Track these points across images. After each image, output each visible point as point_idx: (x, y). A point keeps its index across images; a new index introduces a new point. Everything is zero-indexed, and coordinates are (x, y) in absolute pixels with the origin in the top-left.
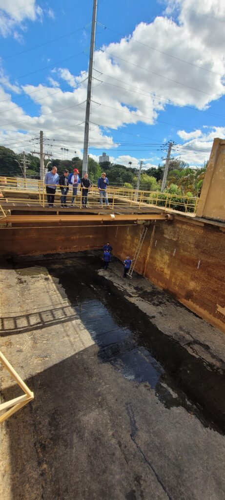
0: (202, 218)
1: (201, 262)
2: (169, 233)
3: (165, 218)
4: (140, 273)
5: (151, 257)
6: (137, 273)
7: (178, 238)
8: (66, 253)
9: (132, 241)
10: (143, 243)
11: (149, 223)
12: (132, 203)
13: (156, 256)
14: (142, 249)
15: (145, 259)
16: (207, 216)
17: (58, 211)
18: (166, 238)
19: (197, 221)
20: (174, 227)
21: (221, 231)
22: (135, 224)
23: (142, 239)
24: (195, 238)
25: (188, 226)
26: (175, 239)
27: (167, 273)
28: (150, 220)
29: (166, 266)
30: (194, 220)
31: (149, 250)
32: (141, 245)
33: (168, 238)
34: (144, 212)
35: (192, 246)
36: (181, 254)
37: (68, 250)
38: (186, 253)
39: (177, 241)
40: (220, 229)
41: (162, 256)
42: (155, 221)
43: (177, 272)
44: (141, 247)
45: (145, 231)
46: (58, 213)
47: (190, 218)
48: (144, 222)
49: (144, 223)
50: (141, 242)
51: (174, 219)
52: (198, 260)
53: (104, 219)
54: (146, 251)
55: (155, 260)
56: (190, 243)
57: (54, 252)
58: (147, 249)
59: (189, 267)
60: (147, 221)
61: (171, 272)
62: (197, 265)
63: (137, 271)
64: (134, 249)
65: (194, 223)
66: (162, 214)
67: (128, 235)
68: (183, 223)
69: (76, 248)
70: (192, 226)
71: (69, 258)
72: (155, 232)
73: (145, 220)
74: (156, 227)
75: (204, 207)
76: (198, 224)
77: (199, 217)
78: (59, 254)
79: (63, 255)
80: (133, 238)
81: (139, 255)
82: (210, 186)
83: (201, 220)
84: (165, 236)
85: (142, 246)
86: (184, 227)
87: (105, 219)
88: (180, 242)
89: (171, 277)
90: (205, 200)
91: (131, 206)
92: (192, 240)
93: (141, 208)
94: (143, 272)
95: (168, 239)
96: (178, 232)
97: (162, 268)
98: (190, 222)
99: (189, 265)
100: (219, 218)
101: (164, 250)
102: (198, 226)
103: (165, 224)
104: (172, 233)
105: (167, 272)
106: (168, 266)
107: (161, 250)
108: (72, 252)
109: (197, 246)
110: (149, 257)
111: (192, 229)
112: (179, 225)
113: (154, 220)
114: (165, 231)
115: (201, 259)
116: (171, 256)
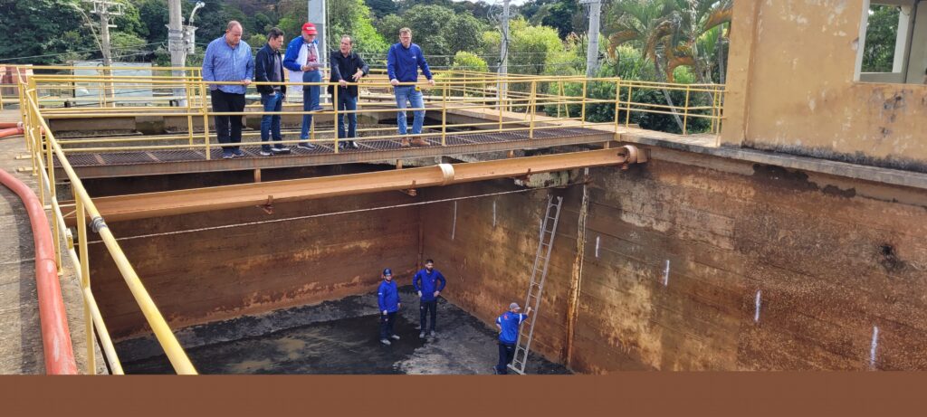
0: (744, 147)
1: (763, 297)
2: (637, 209)
3: (616, 160)
4: (554, 358)
5: (586, 297)
6: (542, 358)
7: (673, 222)
8: (281, 314)
9: (513, 247)
10: (553, 248)
11: (565, 179)
12: (505, 119)
13: (603, 290)
14: (550, 270)
15: (564, 304)
16: (758, 140)
17: (258, 167)
18: (630, 227)
19: (729, 160)
20: (653, 187)
21: (814, 187)
22: (518, 187)
23: (547, 237)
24: (732, 217)
25: (700, 180)
26: (662, 227)
27: (650, 346)
28: (569, 171)
29: (643, 324)
30: (718, 157)
31: (577, 271)
32: (547, 259)
33: (638, 223)
34: (547, 144)
35: (725, 244)
36: (689, 275)
37: (286, 303)
38: (708, 269)
39: (671, 232)
40: (810, 179)
41: (624, 288)
42: (587, 172)
43: (688, 342)
44: (546, 266)
45: (553, 210)
46: (258, 174)
47: (706, 154)
48: (548, 177)
49: (547, 183)
50: (544, 247)
51: (649, 159)
52: (752, 290)
53: (418, 182)
54: (567, 276)
55: (603, 307)
56: (714, 234)
57: (236, 314)
58: (569, 270)
59: (727, 320)
60: (558, 173)
61: (663, 343)
62: (752, 309)
63: (542, 352)
64: (523, 276)
65: (720, 166)
66: (607, 147)
67: (495, 229)
68: (683, 170)
69: (315, 290)
70: (713, 177)
71: (293, 330)
72: (589, 209)
73: (552, 172)
74: (592, 192)
75: (746, 113)
76: (732, 168)
77: (734, 147)
78: (253, 322)
79: (268, 324)
80: (513, 236)
81: (545, 294)
82: (754, 47)
83: (740, 155)
84: (624, 218)
85: (551, 263)
86: (688, 182)
87: (423, 179)
88: (681, 236)
89: (667, 362)
90: (744, 92)
91: (501, 130)
92: (720, 224)
93: (535, 133)
94: (565, 352)
95: (637, 229)
96: (669, 202)
97: (629, 332)
98: (706, 163)
99: (727, 313)
100: (798, 143)
101: (629, 268)
102: (734, 174)
103: (622, 177)
104: (649, 208)
105: (650, 342)
106: (652, 324)
107: (617, 270)
108: (300, 306)
109: (742, 243)
110: (579, 298)
111: (716, 188)
112: (669, 180)
113: (582, 169)
114: (626, 203)
115: (761, 286)
116: (655, 286)
